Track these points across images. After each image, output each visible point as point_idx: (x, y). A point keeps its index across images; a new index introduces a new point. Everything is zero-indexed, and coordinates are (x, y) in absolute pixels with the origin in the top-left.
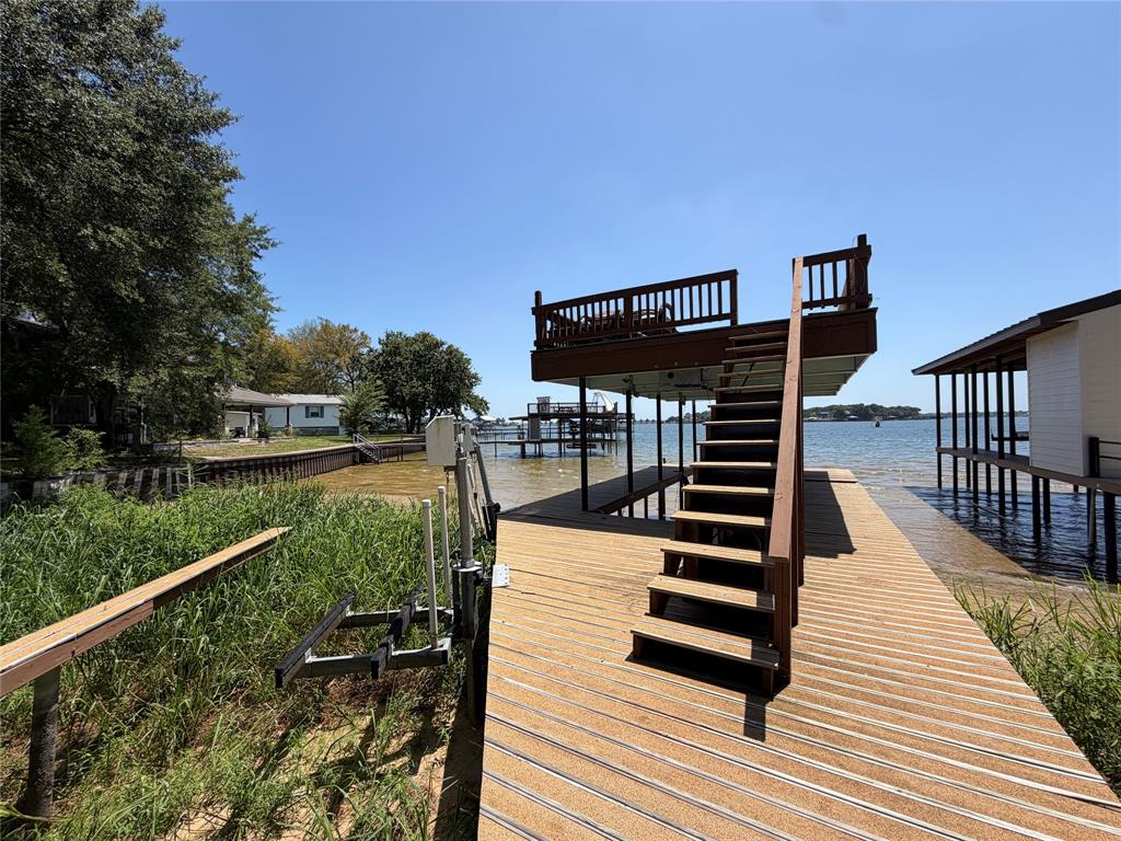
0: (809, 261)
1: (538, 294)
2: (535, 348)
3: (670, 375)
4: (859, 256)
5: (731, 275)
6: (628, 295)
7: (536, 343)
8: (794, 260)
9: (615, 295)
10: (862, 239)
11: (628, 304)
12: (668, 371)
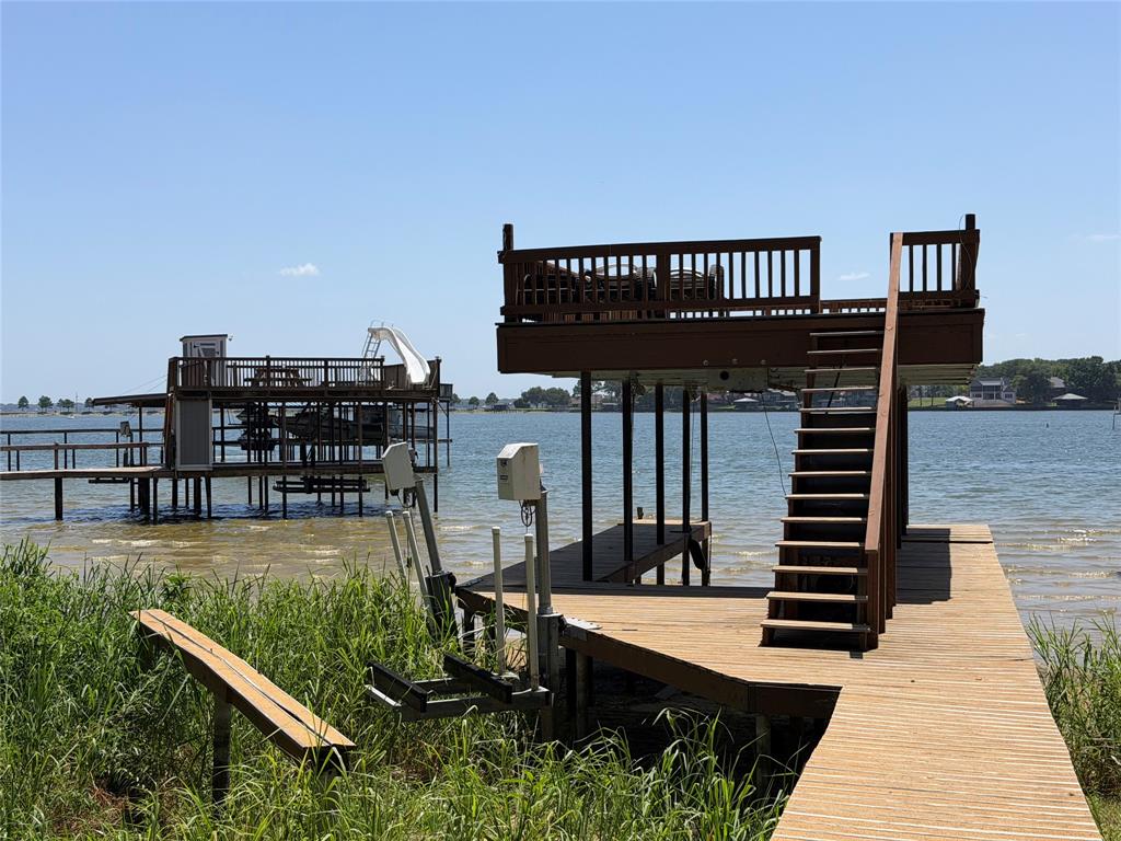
0: (911, 239)
1: (508, 230)
2: (502, 319)
3: (725, 376)
4: (967, 239)
5: (813, 244)
6: (663, 251)
7: (503, 311)
8: (892, 235)
9: (644, 249)
10: (970, 219)
11: (663, 264)
12: (721, 371)
